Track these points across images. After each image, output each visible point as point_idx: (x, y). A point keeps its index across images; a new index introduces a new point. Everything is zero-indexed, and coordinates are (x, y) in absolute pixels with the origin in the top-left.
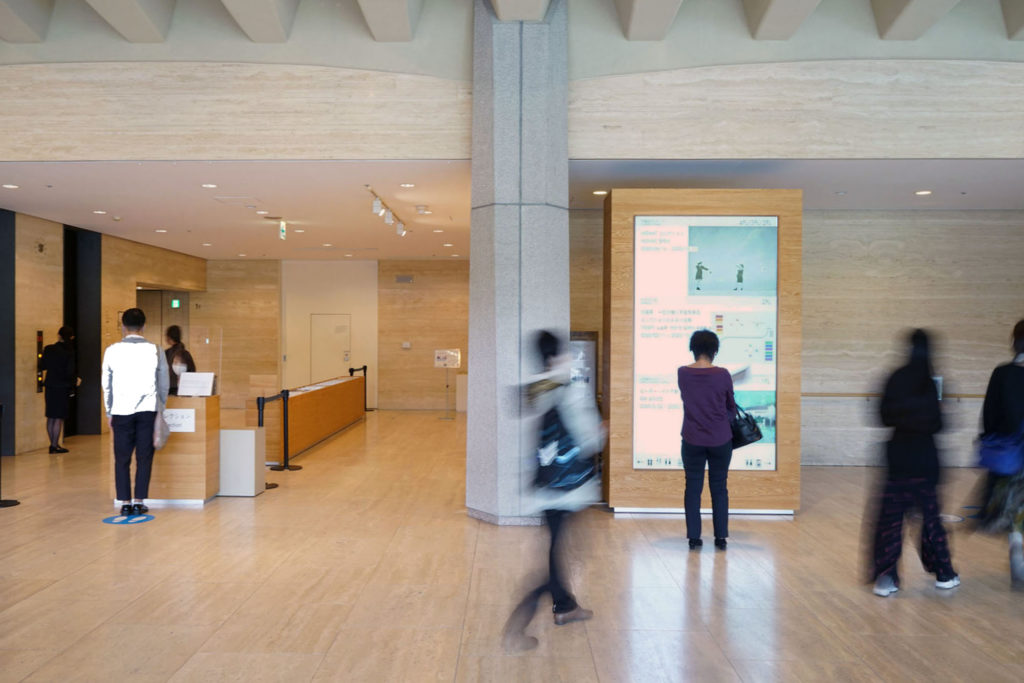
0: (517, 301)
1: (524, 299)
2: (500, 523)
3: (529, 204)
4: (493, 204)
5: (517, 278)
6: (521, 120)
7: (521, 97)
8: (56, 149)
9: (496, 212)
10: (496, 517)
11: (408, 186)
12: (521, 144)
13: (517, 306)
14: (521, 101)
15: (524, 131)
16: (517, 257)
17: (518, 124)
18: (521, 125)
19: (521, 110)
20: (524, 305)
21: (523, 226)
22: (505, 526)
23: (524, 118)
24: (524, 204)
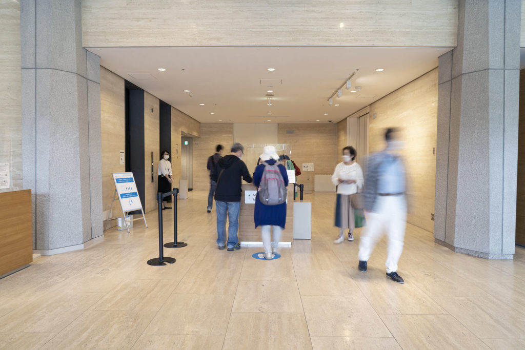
0: (502, 127)
1: (506, 125)
2: (490, 258)
3: (509, 69)
4: (488, 69)
5: (502, 114)
6: (505, 19)
7: (505, 5)
8: (211, 39)
9: (490, 74)
10: (488, 254)
11: (380, 70)
12: (505, 32)
13: (502, 130)
14: (505, 7)
15: (507, 25)
16: (502, 100)
17: (503, 21)
18: (505, 22)
19: (505, 13)
20: (506, 129)
21: (506, 83)
22: (492, 259)
23: (507, 17)
24: (507, 69)
